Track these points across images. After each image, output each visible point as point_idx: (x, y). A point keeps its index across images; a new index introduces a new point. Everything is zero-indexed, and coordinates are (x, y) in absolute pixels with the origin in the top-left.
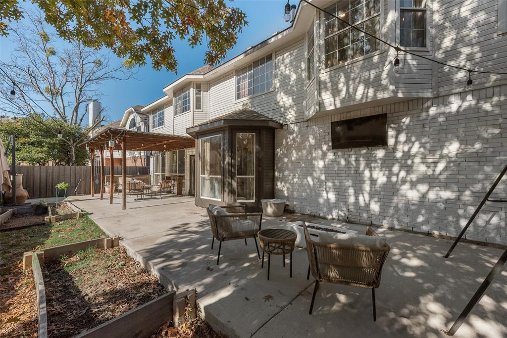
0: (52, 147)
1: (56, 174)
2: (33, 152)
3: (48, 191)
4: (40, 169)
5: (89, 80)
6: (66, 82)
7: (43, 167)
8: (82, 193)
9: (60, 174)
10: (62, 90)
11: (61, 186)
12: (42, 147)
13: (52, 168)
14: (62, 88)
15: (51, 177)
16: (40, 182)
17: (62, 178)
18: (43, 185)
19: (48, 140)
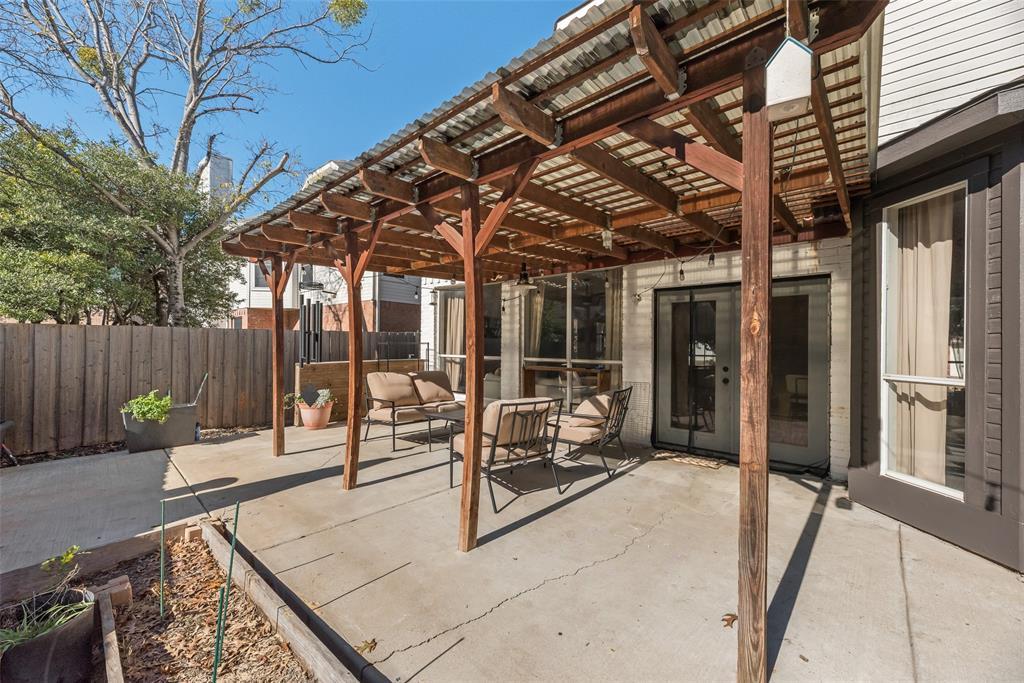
0: (105, 252)
1: (117, 359)
2: (29, 268)
3: (88, 421)
4: (60, 338)
5: (223, 49)
6: (148, 55)
7: (68, 329)
8: (210, 422)
9: (136, 358)
10: (134, 77)
11: (143, 407)
12: (68, 249)
13: (103, 335)
14: (136, 71)
15: (100, 369)
16: (59, 386)
17: (141, 375)
18: (71, 398)
19: (90, 223)
